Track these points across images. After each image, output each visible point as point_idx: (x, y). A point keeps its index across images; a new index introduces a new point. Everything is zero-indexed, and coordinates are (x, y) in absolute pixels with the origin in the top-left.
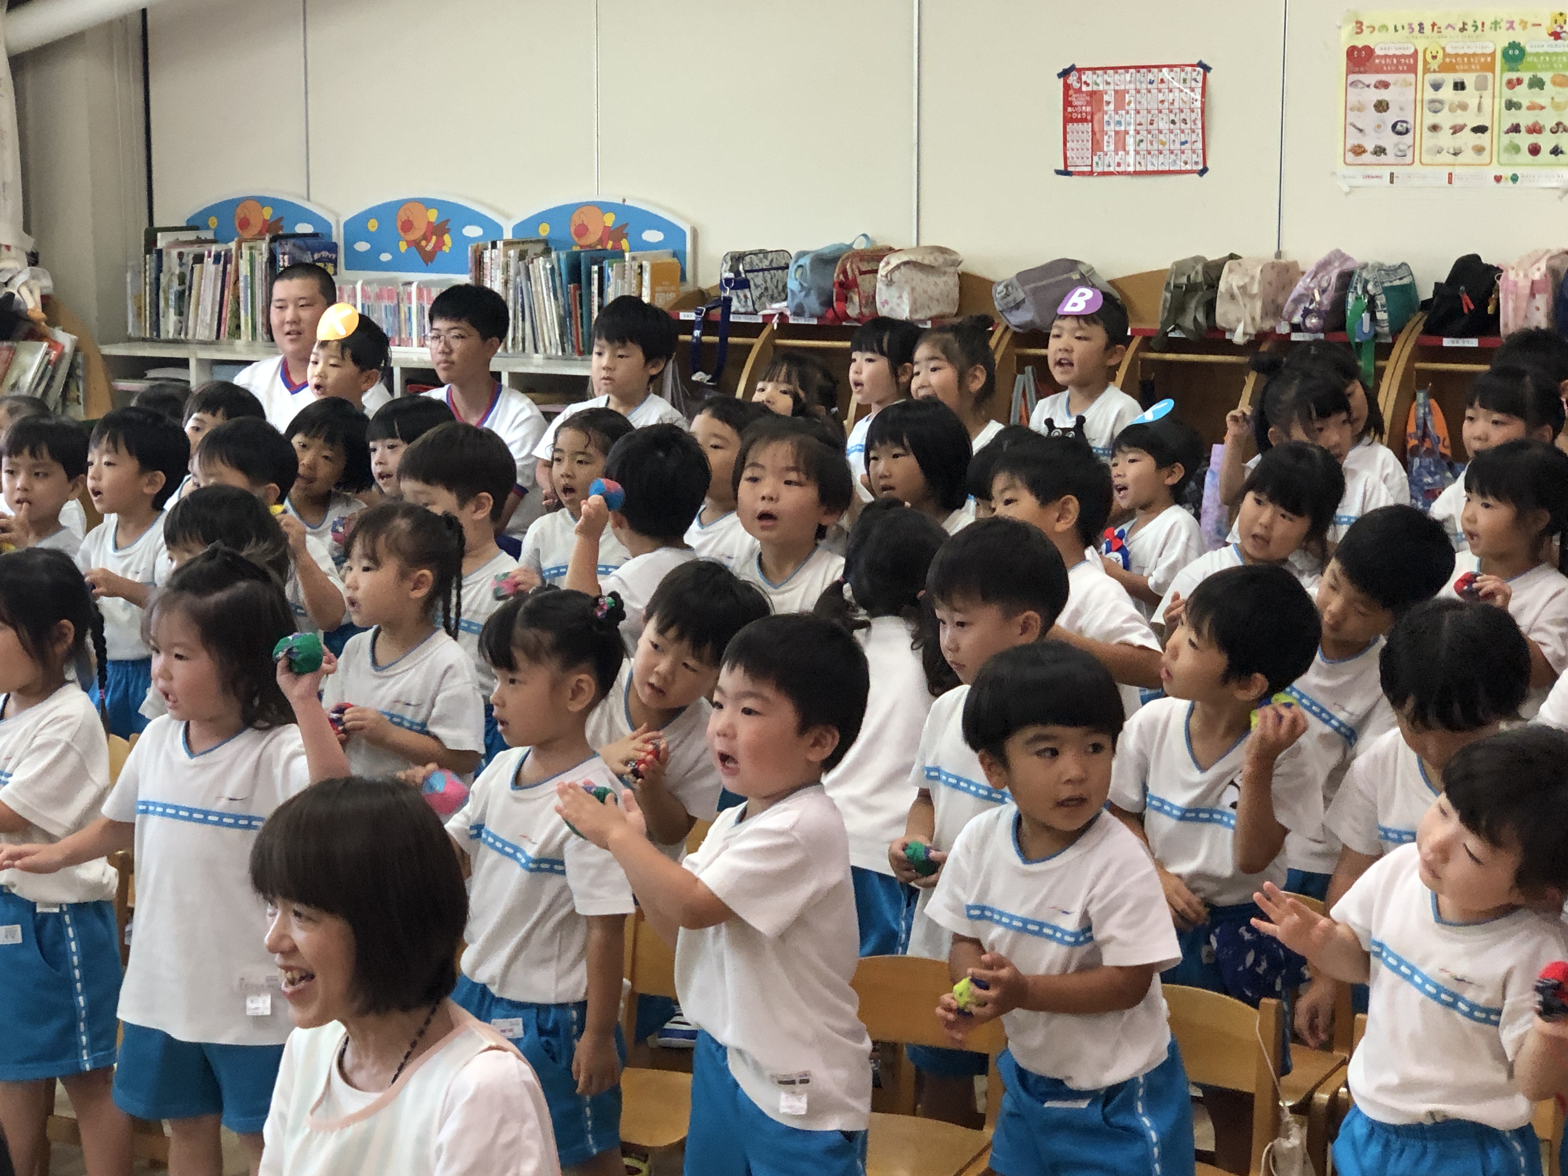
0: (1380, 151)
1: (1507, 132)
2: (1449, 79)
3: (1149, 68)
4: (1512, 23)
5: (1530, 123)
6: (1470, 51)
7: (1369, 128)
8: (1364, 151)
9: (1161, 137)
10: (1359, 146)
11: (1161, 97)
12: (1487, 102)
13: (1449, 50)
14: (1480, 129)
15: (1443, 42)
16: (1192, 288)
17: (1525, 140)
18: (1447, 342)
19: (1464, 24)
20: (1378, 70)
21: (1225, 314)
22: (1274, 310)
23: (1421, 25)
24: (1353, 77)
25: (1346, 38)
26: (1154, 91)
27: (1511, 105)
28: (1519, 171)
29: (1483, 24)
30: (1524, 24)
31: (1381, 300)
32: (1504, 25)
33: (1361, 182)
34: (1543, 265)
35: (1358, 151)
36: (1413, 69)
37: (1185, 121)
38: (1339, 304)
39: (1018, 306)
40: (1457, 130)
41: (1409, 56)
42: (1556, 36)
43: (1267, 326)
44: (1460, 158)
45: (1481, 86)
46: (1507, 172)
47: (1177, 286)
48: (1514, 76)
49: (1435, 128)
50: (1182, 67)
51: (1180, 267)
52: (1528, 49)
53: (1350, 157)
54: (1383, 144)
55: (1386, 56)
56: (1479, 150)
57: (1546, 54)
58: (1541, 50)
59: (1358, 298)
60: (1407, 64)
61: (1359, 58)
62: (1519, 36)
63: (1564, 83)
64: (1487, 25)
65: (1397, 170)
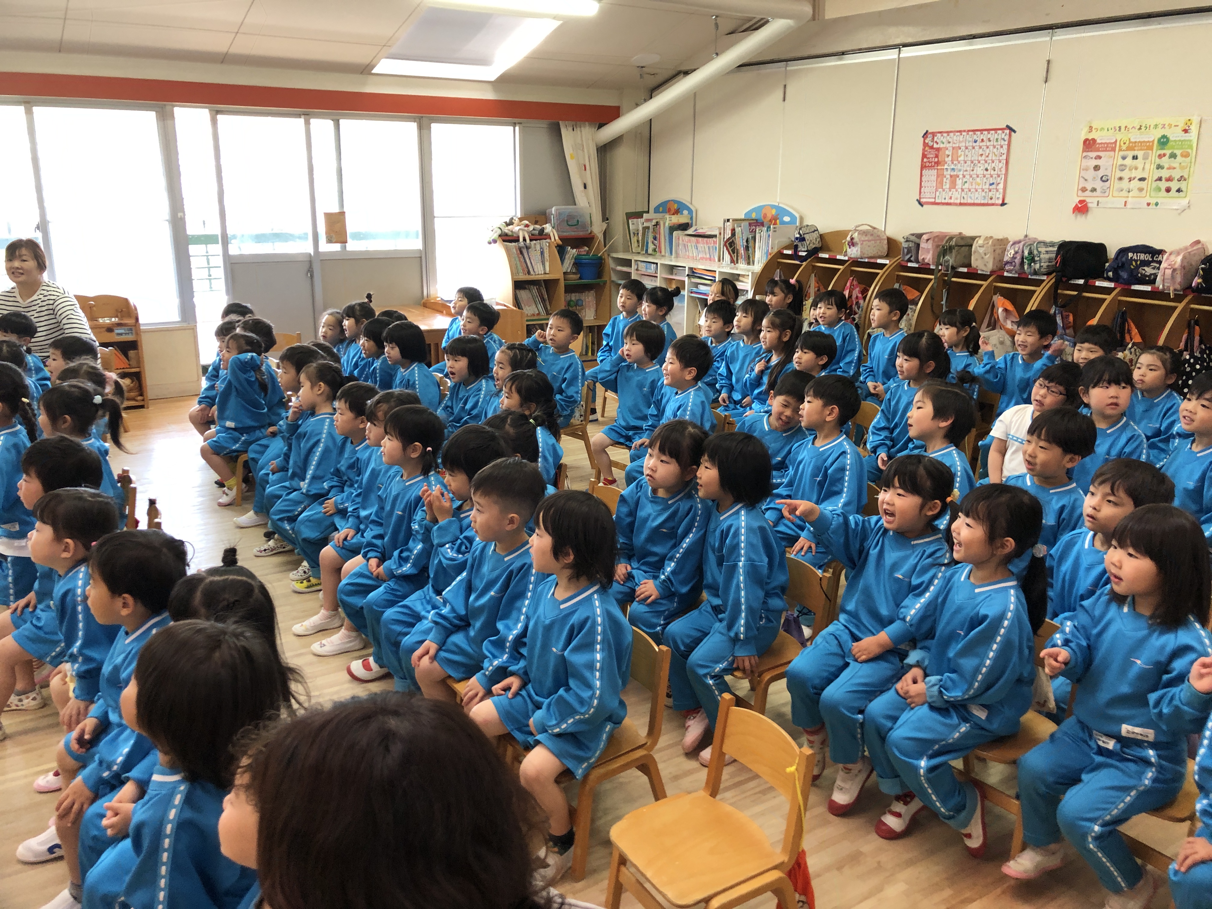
0: (1094, 190)
1: (1156, 181)
2: (1131, 154)
4: (1164, 125)
5: (1168, 176)
6: (1142, 140)
7: (1090, 179)
8: (1087, 189)
10: (1085, 187)
12: (1147, 166)
13: (1133, 140)
14: (1142, 179)
15: (1130, 135)
17: (1164, 185)
19: (1141, 126)
20: (1098, 150)
23: (1120, 127)
24: (1085, 154)
25: (1084, 135)
27: (1159, 167)
28: (1159, 200)
29: (1150, 126)
30: (1170, 125)
32: (1160, 126)
35: (1084, 190)
36: (1114, 150)
41: (1113, 143)
42: (1186, 131)
44: (1131, 194)
45: (1145, 158)
46: (1153, 201)
48: (1162, 152)
49: (1121, 179)
52: (1171, 139)
53: (1080, 192)
54: (1096, 186)
55: (1102, 143)
56: (1141, 190)
57: (1180, 141)
58: (1177, 139)
60: (1111, 147)
61: (1089, 145)
62: (1167, 132)
63: (1186, 155)
64: (1152, 127)
65: (1100, 199)
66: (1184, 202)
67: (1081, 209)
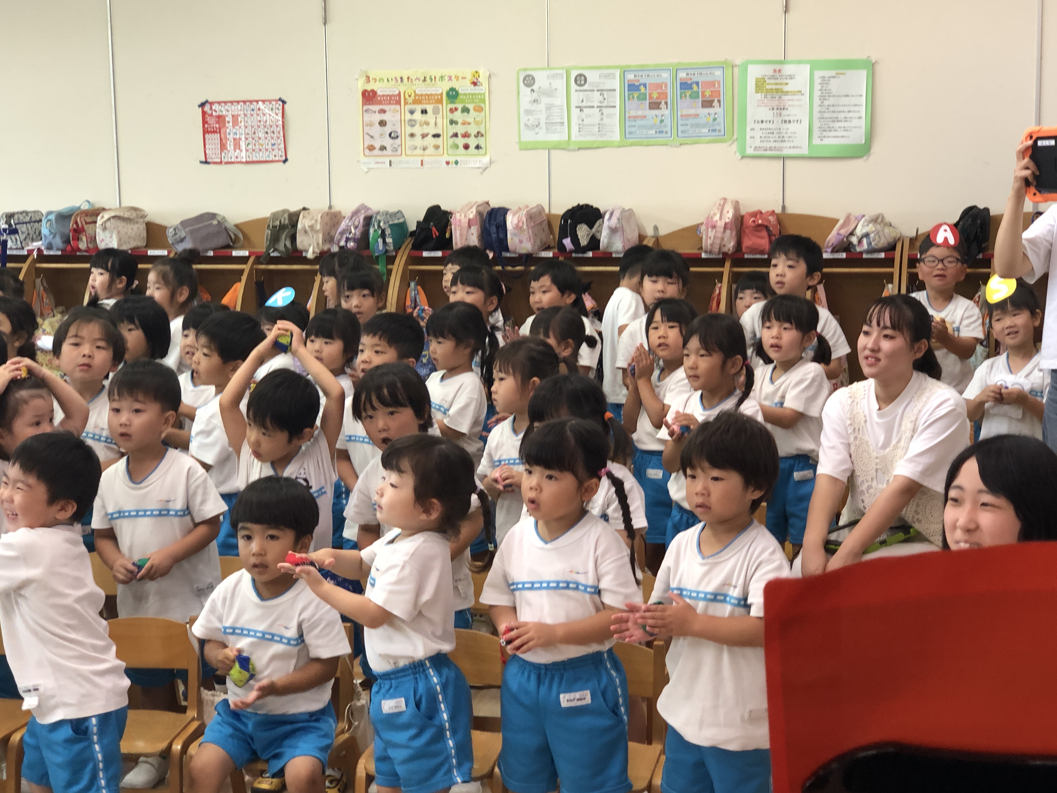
0: (383, 148)
1: (452, 137)
2: (419, 108)
3: (251, 102)
4: (450, 77)
5: (463, 132)
6: (429, 93)
7: (377, 136)
8: (374, 148)
9: (261, 141)
10: (372, 146)
11: (259, 118)
12: (439, 121)
13: (417, 92)
14: (437, 136)
15: (414, 88)
16: (282, 227)
17: (461, 141)
18: (425, 254)
19: (425, 78)
20: (380, 103)
21: (302, 241)
22: (329, 239)
23: (401, 78)
24: (366, 107)
25: (361, 86)
26: (255, 116)
27: (452, 122)
28: (459, 159)
29: (435, 78)
30: (457, 78)
31: (388, 232)
32: (446, 78)
33: (373, 165)
34: (474, 210)
35: (371, 148)
36: (399, 103)
37: (273, 132)
38: (365, 234)
39: (182, 240)
40: (424, 136)
41: (396, 96)
42: (475, 84)
43: (326, 248)
44: (427, 152)
45: (436, 112)
46: (452, 159)
47: (274, 227)
48: (453, 106)
49: (412, 135)
50: (270, 101)
51: (275, 216)
52: (460, 91)
53: (367, 152)
54: (385, 144)
55: (383, 96)
56: (437, 147)
57: (470, 94)
58: (467, 92)
59: (375, 231)
60: (395, 100)
61: (369, 97)
62: (455, 84)
63: (479, 109)
64: (438, 78)
65: (393, 159)
66: (486, 160)
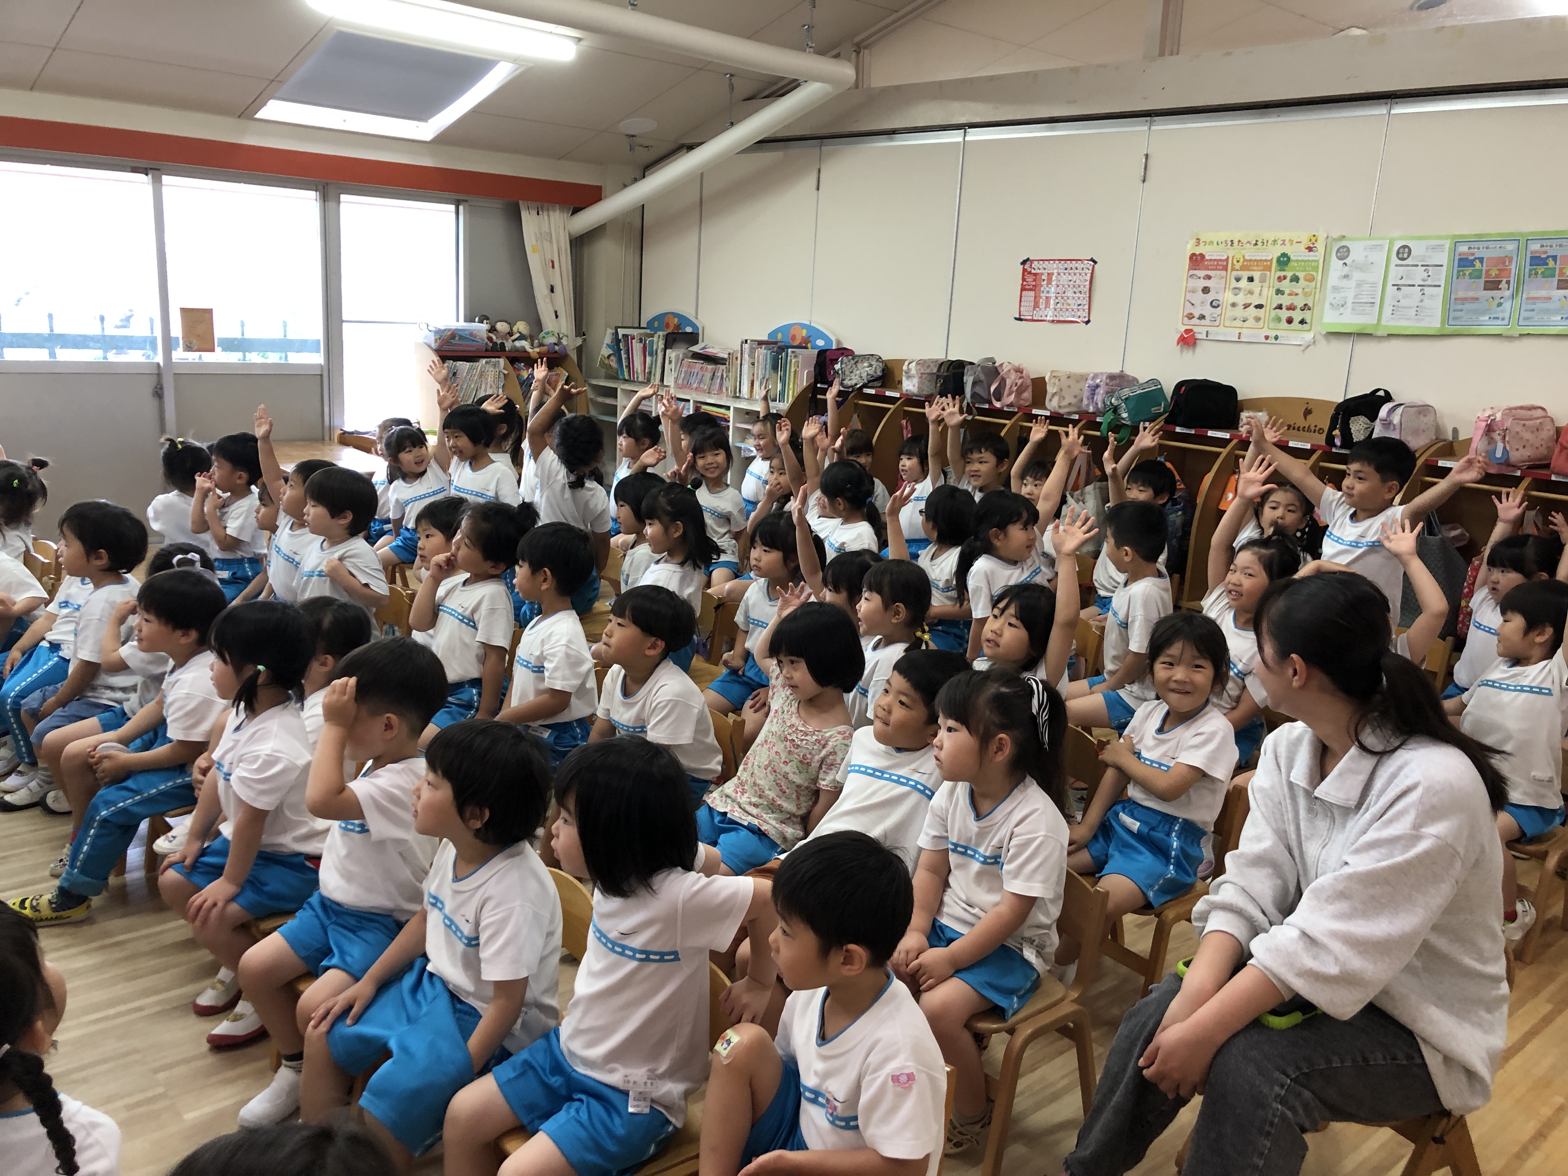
0: (1202, 317)
1: (1276, 308)
2: (1245, 275)
4: (1284, 241)
5: (1288, 303)
6: (1258, 258)
7: (1197, 303)
8: (1193, 317)
9: (1068, 301)
10: (1191, 314)
12: (1265, 290)
13: (1247, 258)
14: (1259, 306)
15: (1244, 252)
17: (1284, 314)
19: (1257, 241)
20: (1206, 268)
23: (1232, 242)
24: (1191, 272)
25: (1190, 248)
26: (1067, 274)
27: (1279, 292)
28: (1279, 333)
29: (1267, 242)
30: (1291, 241)
32: (1280, 242)
35: (1190, 316)
36: (1225, 268)
40: (1246, 306)
41: (1224, 261)
42: (1310, 249)
44: (1246, 324)
45: (1263, 280)
46: (1272, 334)
48: (1282, 274)
50: (1083, 261)
52: (1292, 258)
53: (1185, 320)
54: (1204, 312)
55: (1211, 260)
56: (1258, 319)
57: (1303, 261)
58: (1300, 258)
60: (1222, 265)
61: (1197, 261)
62: (1287, 250)
63: (1311, 279)
64: (1270, 242)
65: (1210, 329)
66: (1309, 336)
67: (1188, 340)
